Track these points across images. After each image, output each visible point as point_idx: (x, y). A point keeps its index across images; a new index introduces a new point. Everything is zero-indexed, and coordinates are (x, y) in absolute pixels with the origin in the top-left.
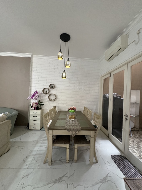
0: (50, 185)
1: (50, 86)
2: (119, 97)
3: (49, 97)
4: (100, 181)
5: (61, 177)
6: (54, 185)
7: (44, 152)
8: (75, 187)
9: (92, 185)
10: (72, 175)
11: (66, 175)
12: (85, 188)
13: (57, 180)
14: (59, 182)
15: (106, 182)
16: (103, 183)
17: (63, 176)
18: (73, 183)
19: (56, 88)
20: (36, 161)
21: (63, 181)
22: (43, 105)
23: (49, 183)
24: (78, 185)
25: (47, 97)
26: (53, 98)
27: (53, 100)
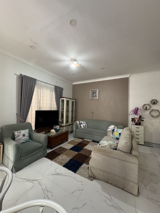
1: (151, 102)
3: (150, 113)
19: (158, 104)
25: (147, 112)
26: (155, 114)
27: (155, 116)
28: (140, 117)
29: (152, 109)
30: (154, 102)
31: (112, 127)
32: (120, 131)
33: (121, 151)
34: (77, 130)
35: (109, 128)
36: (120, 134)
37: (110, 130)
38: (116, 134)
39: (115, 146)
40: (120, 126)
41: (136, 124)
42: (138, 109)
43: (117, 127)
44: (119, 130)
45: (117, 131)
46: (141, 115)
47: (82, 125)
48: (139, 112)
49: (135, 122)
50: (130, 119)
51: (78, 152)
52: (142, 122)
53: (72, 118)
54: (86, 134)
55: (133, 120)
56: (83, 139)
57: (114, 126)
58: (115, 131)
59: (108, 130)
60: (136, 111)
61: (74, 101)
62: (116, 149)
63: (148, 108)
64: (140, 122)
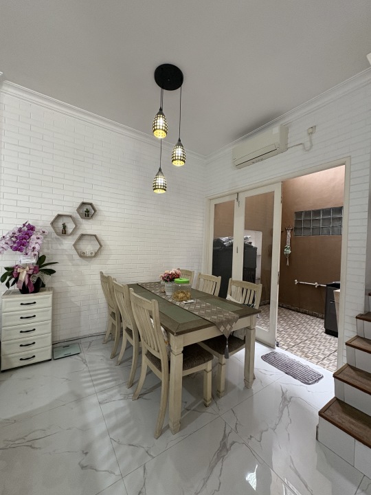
0: (217, 470)
1: (79, 209)
3: (75, 245)
4: (281, 405)
5: (223, 440)
6: (224, 463)
7: (128, 411)
8: (261, 439)
9: (278, 420)
10: (236, 424)
11: (227, 432)
12: (274, 429)
13: (220, 451)
14: (227, 451)
15: (289, 402)
16: (287, 405)
17: (222, 435)
18: (251, 437)
19: (98, 218)
20: (130, 445)
21: (232, 445)
22: (51, 272)
23: (212, 469)
24: (262, 433)
26: (88, 247)
27: (88, 254)
29: (80, 232)
30: (88, 211)
42: (31, 228)
49: (16, 282)
55: (10, 273)
60: (22, 238)
63: (69, 230)
64: (39, 279)
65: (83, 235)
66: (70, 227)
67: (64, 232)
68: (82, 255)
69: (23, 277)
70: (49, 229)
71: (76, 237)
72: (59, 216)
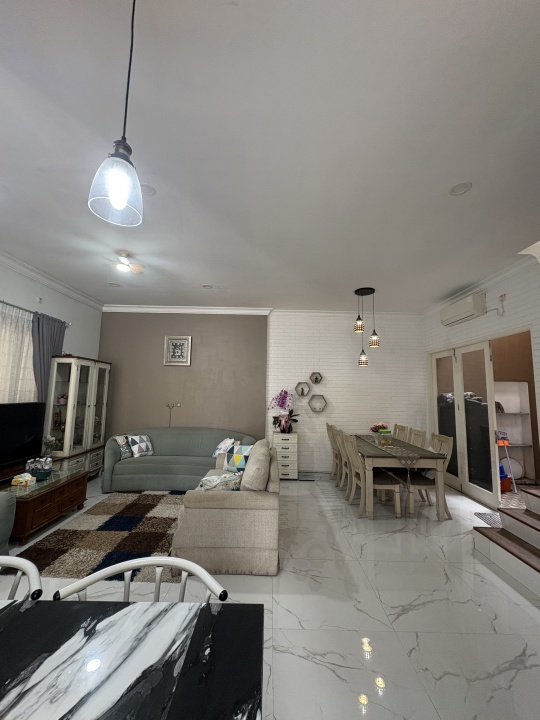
1: (311, 378)
2: (478, 400)
3: (309, 403)
19: (323, 382)
22: (296, 421)
25: (305, 401)
26: (318, 404)
27: (318, 409)
28: (291, 412)
29: (312, 393)
30: (317, 379)
31: (227, 444)
32: (247, 450)
33: (248, 490)
34: (117, 466)
35: (219, 447)
36: (246, 458)
37: (221, 452)
38: (238, 460)
39: (235, 484)
40: (247, 439)
41: (283, 431)
42: (286, 393)
43: (239, 442)
44: (244, 448)
45: (240, 452)
46: (293, 408)
47: (135, 449)
48: (289, 402)
49: (279, 426)
50: (270, 420)
51: (130, 530)
52: (294, 425)
53: (97, 426)
54: (150, 476)
55: (277, 420)
56: (139, 492)
57: (233, 440)
58: (235, 452)
59: (217, 452)
60: (282, 399)
61: (107, 367)
62: (238, 489)
63: (306, 393)
64: (290, 426)
65: (314, 396)
66: (306, 390)
67: (302, 394)
68: (314, 410)
69: (283, 423)
70: (294, 393)
71: (310, 397)
72: (300, 383)
